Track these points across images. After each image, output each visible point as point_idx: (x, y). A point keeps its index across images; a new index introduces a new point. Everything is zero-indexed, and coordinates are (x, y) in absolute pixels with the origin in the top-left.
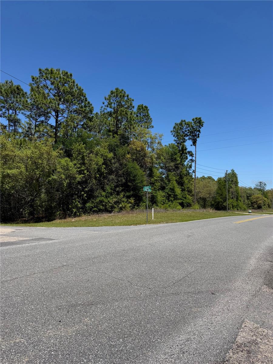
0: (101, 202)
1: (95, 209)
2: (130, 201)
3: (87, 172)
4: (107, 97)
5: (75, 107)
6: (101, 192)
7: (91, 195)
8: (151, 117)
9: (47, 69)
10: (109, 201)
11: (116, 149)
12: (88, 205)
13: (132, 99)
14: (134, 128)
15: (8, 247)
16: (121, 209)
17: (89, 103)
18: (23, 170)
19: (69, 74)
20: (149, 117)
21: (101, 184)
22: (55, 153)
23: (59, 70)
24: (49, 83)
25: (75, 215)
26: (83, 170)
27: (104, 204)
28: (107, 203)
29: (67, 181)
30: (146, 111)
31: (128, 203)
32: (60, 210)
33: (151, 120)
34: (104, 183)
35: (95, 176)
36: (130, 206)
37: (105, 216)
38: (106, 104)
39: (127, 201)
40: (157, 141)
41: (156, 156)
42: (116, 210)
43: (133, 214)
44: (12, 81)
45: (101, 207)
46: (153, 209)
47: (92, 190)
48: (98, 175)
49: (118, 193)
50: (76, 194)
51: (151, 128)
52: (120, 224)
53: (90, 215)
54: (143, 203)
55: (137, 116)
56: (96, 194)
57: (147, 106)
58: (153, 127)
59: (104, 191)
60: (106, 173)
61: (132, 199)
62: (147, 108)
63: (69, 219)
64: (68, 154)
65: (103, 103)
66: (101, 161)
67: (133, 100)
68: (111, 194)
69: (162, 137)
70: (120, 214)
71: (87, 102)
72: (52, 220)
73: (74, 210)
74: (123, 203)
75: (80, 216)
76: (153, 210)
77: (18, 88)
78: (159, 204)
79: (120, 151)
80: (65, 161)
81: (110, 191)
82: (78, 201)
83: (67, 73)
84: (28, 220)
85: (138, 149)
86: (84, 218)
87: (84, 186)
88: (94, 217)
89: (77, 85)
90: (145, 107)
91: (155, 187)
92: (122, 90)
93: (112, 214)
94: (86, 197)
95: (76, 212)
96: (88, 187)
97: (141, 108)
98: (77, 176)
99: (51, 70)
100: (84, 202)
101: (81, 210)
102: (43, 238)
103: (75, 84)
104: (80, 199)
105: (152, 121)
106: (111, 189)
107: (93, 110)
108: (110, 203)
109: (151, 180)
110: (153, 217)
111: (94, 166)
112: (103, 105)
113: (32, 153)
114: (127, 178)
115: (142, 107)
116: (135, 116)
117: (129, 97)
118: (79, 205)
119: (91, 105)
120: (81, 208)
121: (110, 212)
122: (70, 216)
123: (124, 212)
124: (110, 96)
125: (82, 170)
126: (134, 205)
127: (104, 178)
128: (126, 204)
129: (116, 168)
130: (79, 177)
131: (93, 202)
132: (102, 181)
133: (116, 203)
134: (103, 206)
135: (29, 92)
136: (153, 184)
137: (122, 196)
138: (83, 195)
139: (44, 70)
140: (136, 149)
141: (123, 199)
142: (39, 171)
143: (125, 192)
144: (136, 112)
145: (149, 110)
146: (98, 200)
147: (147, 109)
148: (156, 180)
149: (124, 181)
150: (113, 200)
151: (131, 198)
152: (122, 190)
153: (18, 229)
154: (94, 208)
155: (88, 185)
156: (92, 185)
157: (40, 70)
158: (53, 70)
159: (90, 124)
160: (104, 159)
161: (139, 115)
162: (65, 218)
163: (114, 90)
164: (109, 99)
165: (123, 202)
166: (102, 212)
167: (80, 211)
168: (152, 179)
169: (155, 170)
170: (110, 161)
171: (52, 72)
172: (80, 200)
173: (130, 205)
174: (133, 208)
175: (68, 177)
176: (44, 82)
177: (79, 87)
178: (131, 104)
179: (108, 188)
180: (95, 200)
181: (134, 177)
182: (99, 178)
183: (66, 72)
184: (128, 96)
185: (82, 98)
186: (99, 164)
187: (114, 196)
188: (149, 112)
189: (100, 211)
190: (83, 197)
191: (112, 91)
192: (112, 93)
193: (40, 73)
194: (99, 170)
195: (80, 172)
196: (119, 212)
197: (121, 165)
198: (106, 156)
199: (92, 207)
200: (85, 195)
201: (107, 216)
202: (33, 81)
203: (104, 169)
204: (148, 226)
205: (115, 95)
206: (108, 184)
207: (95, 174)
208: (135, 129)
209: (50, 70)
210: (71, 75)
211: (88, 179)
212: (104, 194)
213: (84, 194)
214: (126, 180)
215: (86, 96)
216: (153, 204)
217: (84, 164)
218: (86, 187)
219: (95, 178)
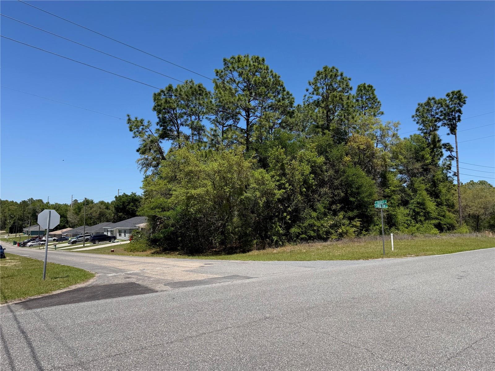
0: (311, 226)
1: (304, 236)
2: (355, 223)
3: (289, 185)
4: (312, 81)
5: (269, 102)
6: (310, 211)
7: (296, 217)
8: (378, 100)
9: (233, 58)
10: (322, 225)
11: (328, 150)
12: (294, 230)
13: (348, 78)
14: (353, 118)
15: (194, 288)
16: (341, 235)
17: (288, 93)
18: (210, 188)
19: (261, 59)
20: (377, 99)
21: (309, 201)
22: (246, 164)
23: (248, 56)
24: (236, 74)
25: (277, 245)
26: (284, 184)
27: (315, 228)
28: (320, 227)
29: (264, 199)
30: (370, 92)
31: (351, 227)
32: (257, 238)
33: (379, 103)
34: (313, 199)
35: (300, 190)
36: (355, 232)
37: (319, 245)
38: (311, 90)
39: (350, 224)
40: (391, 133)
41: (391, 155)
42: (334, 237)
43: (360, 242)
44: (193, 80)
45: (312, 234)
46: (392, 234)
47: (297, 210)
48: (305, 189)
49: (335, 213)
50: (277, 216)
51: (380, 115)
52: (342, 257)
53: (296, 245)
54: (374, 226)
55: (357, 101)
56: (303, 215)
57: (371, 84)
58: (383, 113)
59: (315, 210)
60: (316, 185)
61: (358, 221)
62: (372, 87)
63: (269, 250)
64: (263, 163)
65: (307, 90)
66: (307, 169)
67: (350, 79)
68: (325, 215)
69: (399, 126)
70: (340, 242)
71: (285, 93)
72: (248, 251)
73: (275, 238)
74: (343, 227)
75: (283, 245)
76: (392, 236)
77: (199, 87)
78: (400, 227)
79: (335, 152)
80: (259, 173)
81: (323, 210)
82: (279, 226)
83: (258, 58)
84: (219, 251)
85: (362, 147)
86: (289, 248)
87: (286, 205)
88: (302, 247)
89: (271, 71)
90: (369, 86)
91: (392, 201)
92: (333, 68)
93: (328, 243)
94: (289, 219)
95: (277, 241)
96: (292, 206)
97: (362, 88)
98: (276, 191)
99: (238, 58)
100: (288, 227)
101: (284, 238)
102: (238, 276)
103: (269, 71)
104: (282, 222)
105: (380, 105)
106: (325, 207)
107: (294, 101)
108: (324, 226)
109: (384, 192)
110: (393, 246)
111: (298, 176)
112: (307, 93)
113: (220, 165)
114: (347, 191)
115: (365, 87)
116: (354, 101)
117: (344, 75)
118: (281, 232)
119: (291, 95)
120: (283, 235)
121: (325, 240)
122: (270, 246)
123: (345, 240)
124: (316, 80)
125: (282, 183)
126: (360, 229)
127: (314, 192)
128: (348, 228)
129: (330, 176)
130: (279, 194)
131: (299, 226)
132: (311, 196)
133: (332, 227)
134: (314, 232)
135: (213, 91)
136: (389, 197)
137: (341, 216)
138: (286, 217)
139: (230, 58)
140: (359, 148)
141: (344, 221)
142: (229, 188)
143: (346, 212)
144: (356, 95)
145: (374, 90)
146: (306, 224)
147: (371, 89)
148: (394, 191)
149: (342, 194)
150: (328, 222)
151: (357, 219)
152: (342, 209)
153: (207, 263)
154: (301, 234)
155: (291, 204)
156: (296, 203)
157: (225, 60)
158: (241, 57)
159: (291, 120)
160: (312, 167)
161: (360, 99)
162: (264, 248)
163: (322, 70)
164: (315, 84)
165: (344, 225)
166: (313, 240)
167: (282, 239)
168: (387, 190)
169: (390, 176)
170: (320, 168)
171: (239, 60)
172: (282, 224)
173: (354, 229)
174: (359, 234)
175: (265, 193)
176: (231, 75)
177: (274, 74)
178: (347, 85)
179: (319, 206)
180: (302, 223)
181: (358, 188)
182: (305, 192)
183: (256, 57)
184: (342, 75)
185: (279, 88)
186: (305, 174)
187: (329, 217)
188: (375, 92)
189: (310, 239)
190: (285, 219)
191: (318, 72)
192: (319, 74)
193: (225, 64)
194: (305, 182)
195: (280, 187)
196: (338, 240)
197: (337, 172)
198: (315, 162)
199: (299, 233)
200: (288, 217)
201: (321, 245)
202: (217, 75)
203: (312, 180)
204: (386, 261)
205: (324, 76)
206: (319, 201)
207: (300, 187)
208: (355, 119)
209: (236, 58)
210: (263, 60)
211: (291, 195)
212: (314, 214)
213: (287, 215)
214: (346, 194)
215: (284, 85)
216: (391, 227)
217: (284, 174)
218: (289, 207)
219: (301, 193)
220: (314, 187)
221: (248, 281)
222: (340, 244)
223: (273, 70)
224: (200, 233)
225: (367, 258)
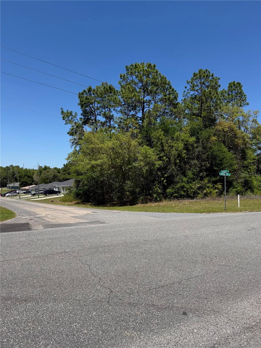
0: (183, 187)
1: (176, 194)
2: (217, 186)
3: (166, 158)
4: (190, 80)
5: (160, 97)
6: (182, 177)
7: (171, 181)
8: (245, 94)
9: (132, 65)
10: (190, 187)
11: (200, 132)
12: (168, 190)
13: (218, 78)
14: (220, 108)
16: (206, 195)
17: (173, 90)
18: (106, 160)
19: (152, 65)
20: (243, 93)
21: (182, 169)
22: (134, 143)
23: (143, 63)
24: (134, 77)
25: (156, 201)
26: (162, 157)
27: (185, 189)
28: (189, 188)
29: (147, 168)
30: (238, 88)
31: (214, 189)
32: (143, 196)
33: (245, 96)
34: (185, 168)
35: (175, 161)
36: (217, 192)
37: (186, 202)
38: (189, 87)
39: (213, 186)
40: (251, 119)
41: (251, 136)
42: (199, 196)
43: (219, 201)
44: (107, 82)
45: (183, 193)
46: (239, 195)
47: (172, 176)
48: (178, 161)
49: (202, 179)
50: (157, 180)
51: (246, 105)
53: (170, 201)
54: (233, 188)
55: (229, 94)
56: (177, 179)
57: (239, 82)
58: (248, 104)
59: (185, 176)
60: (187, 158)
61: (220, 185)
62: (240, 84)
63: (149, 204)
64: (150, 144)
65: (186, 88)
66: (181, 145)
67: (219, 79)
68: (194, 180)
69: (258, 113)
70: (204, 200)
71: (171, 90)
72: (135, 205)
73: (155, 195)
74: (207, 189)
75: (160, 201)
76: (239, 197)
77: (110, 87)
78: (256, 190)
79: (204, 134)
80: (145, 149)
81: (192, 176)
82: (158, 187)
83: (150, 65)
84: (117, 204)
85: (226, 130)
86: (164, 203)
87: (163, 172)
88: (173, 203)
89: (160, 74)
90: (238, 83)
91: (249, 170)
92: (206, 71)
93: (195, 200)
94: (165, 182)
95: (156, 198)
96: (168, 173)
97: (232, 85)
98: (156, 163)
99: (136, 65)
100: (165, 188)
101: (161, 195)
102: (99, 221)
103: (158, 74)
104: (160, 185)
105: (246, 98)
106: (194, 174)
107: (177, 96)
108: (192, 188)
109: (243, 163)
110: (239, 204)
111: (174, 152)
112: (186, 90)
113: (113, 144)
114: (212, 162)
115: (234, 84)
116: (227, 95)
117: (214, 76)
118: (159, 191)
119: (175, 91)
120: (161, 194)
121: (193, 198)
122: (151, 201)
123: (208, 198)
124: (192, 79)
125: (161, 156)
126: (222, 191)
127: (185, 163)
128: (211, 190)
129: (199, 152)
130: (158, 164)
131: (173, 188)
132: (183, 166)
133: (199, 188)
134: (184, 192)
135: (119, 90)
136: (247, 167)
137: (206, 181)
138: (163, 181)
139: (130, 66)
140: (224, 130)
141: (208, 185)
142: (120, 160)
143: (211, 177)
144: (227, 90)
145: (242, 86)
146: (178, 185)
147: (240, 85)
148: (250, 163)
149: (208, 165)
150: (196, 185)
151: (218, 184)
152: (207, 176)
153: (94, 211)
154: (174, 194)
155: (167, 172)
156: (171, 171)
157: (127, 67)
158: (137, 64)
159: (175, 110)
160: (185, 145)
161: (230, 93)
162: (146, 203)
163: (197, 72)
164: (192, 82)
165: (208, 187)
166: (183, 198)
167: (160, 196)
168: (246, 162)
169: (249, 152)
170: (192, 145)
171: (136, 67)
172: (160, 186)
173: (217, 190)
174: (220, 194)
175: (148, 164)
176: (131, 78)
177: (162, 76)
178: (216, 83)
179: (190, 173)
180: (176, 186)
181: (220, 161)
182: (179, 163)
183: (149, 64)
184: (212, 75)
185: (167, 86)
186: (179, 150)
187: (196, 181)
188: (243, 88)
189: (181, 197)
190: (163, 182)
191: (194, 74)
192: (195, 75)
193: (127, 70)
194: (179, 156)
195: (160, 158)
196: (202, 198)
197: (204, 148)
198: (187, 141)
199: (172, 192)
200: (165, 181)
201: (188, 202)
202: (121, 78)
203: (185, 154)
205: (198, 76)
206: (189, 169)
207: (175, 159)
208: (222, 109)
209: (134, 65)
210: (155, 66)
211: (168, 166)
212: (185, 179)
213: (164, 179)
214: (212, 164)
215: (171, 84)
216: (247, 190)
217: (163, 150)
218: (165, 173)
219: (176, 164)
220: (185, 159)
221: (101, 225)
222: (203, 202)
223: (161, 73)
224: (105, 191)
225: (209, 212)
